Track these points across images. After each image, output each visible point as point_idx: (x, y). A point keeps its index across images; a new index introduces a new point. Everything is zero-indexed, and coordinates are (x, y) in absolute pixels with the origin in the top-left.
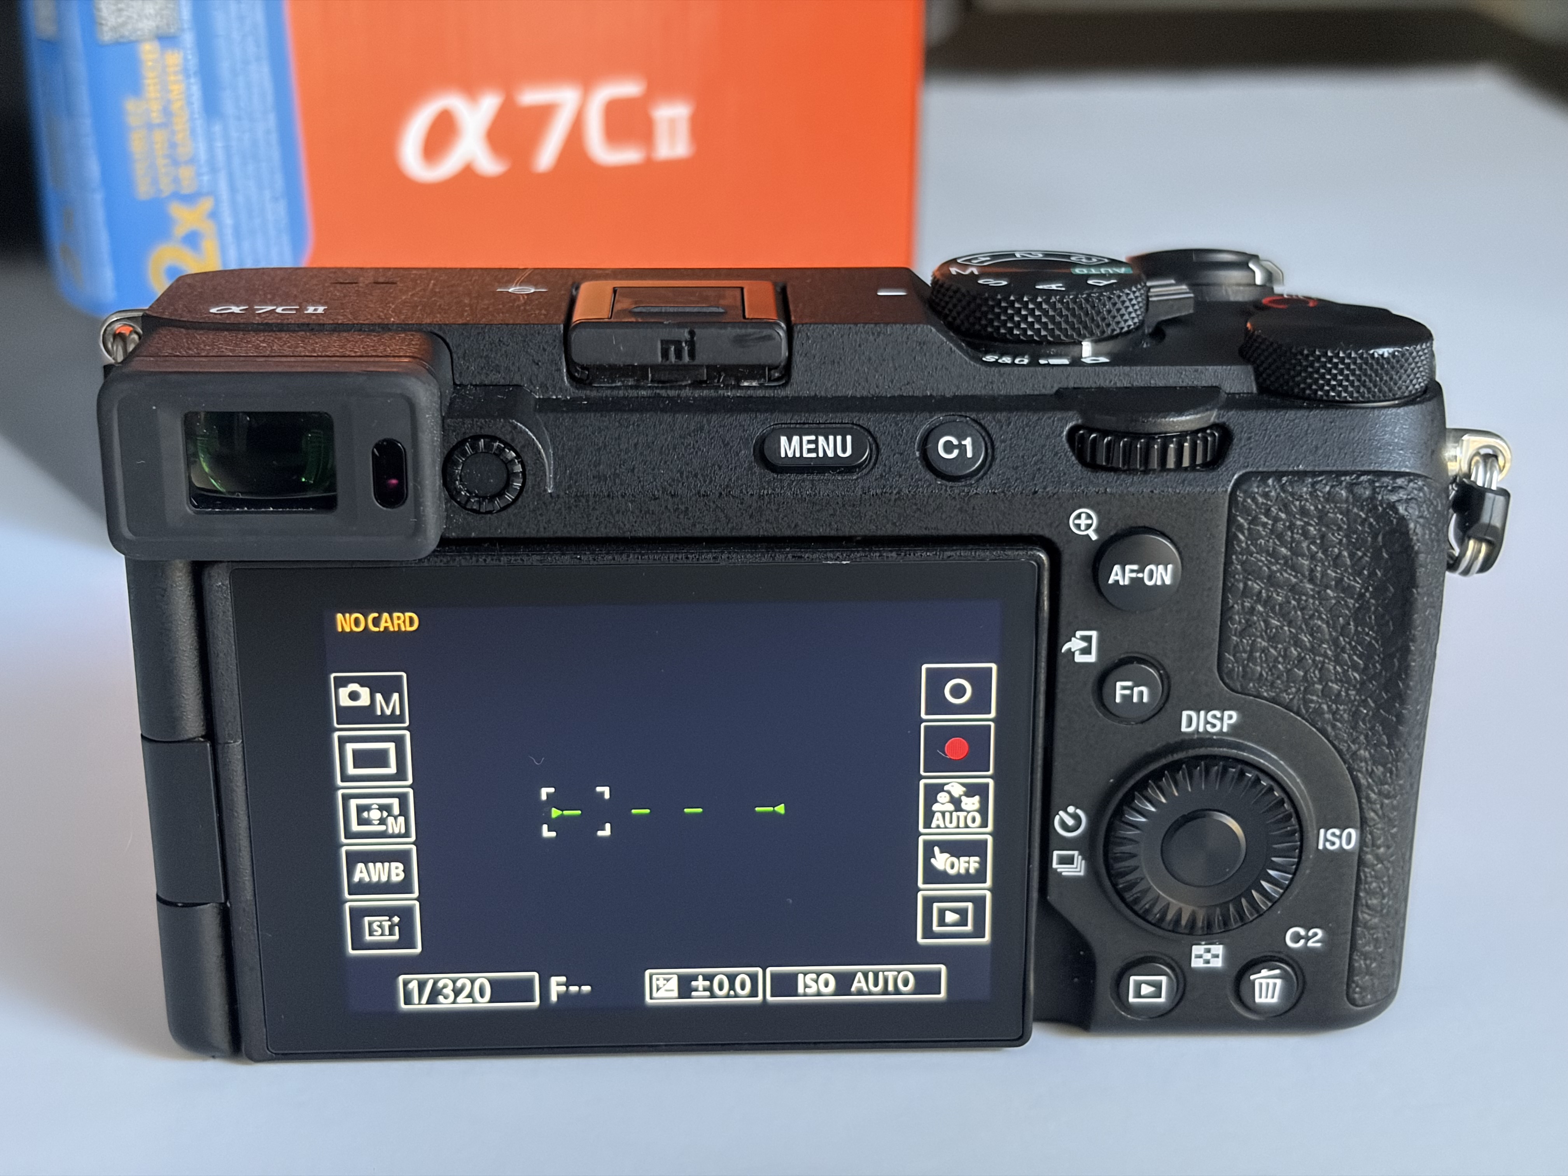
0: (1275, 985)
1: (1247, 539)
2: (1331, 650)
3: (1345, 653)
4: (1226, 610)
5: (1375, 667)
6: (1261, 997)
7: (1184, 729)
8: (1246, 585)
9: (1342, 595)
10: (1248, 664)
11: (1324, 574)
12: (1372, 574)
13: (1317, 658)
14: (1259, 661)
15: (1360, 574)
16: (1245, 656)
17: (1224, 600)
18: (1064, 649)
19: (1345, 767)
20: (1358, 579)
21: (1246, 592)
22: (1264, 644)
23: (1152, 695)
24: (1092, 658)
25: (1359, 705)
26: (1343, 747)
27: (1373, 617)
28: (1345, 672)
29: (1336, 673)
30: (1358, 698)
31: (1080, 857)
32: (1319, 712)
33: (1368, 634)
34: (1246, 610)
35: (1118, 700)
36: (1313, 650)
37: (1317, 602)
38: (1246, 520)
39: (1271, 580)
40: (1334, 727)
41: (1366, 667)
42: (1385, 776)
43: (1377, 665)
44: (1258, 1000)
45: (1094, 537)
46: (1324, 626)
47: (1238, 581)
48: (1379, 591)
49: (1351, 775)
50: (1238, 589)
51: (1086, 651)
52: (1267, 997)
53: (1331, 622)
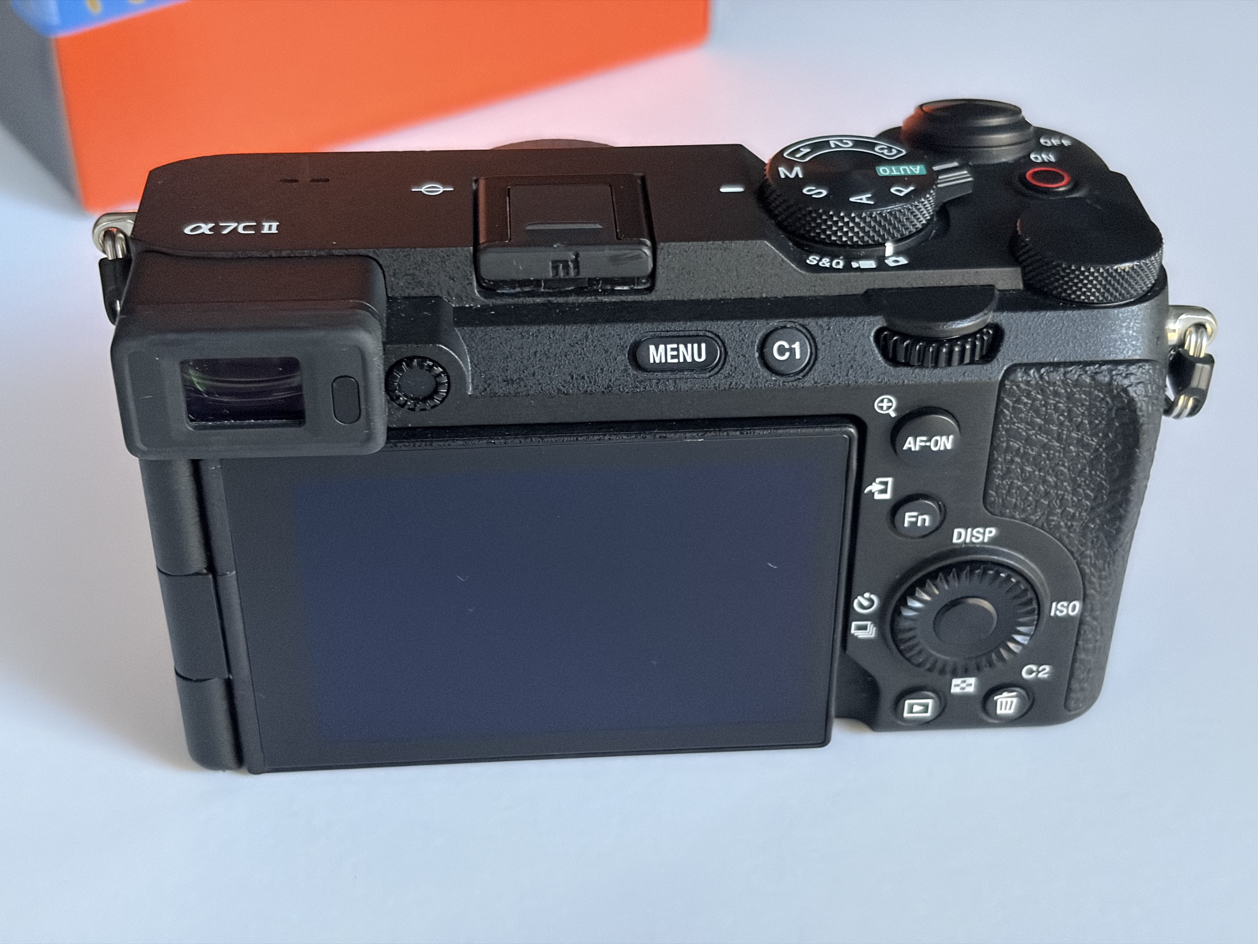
0: (1012, 702)
1: (1011, 413)
2: (1070, 486)
3: (1080, 488)
4: (991, 462)
5: (1103, 498)
6: (1001, 709)
7: (955, 540)
8: (1008, 444)
9: (1081, 450)
10: (1006, 498)
11: (1069, 436)
12: (1106, 436)
13: (1059, 492)
14: (1015, 495)
15: (1096, 435)
16: (1004, 492)
17: (991, 455)
18: (866, 491)
19: (1074, 562)
20: (1094, 439)
21: (1008, 449)
22: (1019, 483)
23: (932, 521)
24: (887, 496)
25: (1089, 521)
26: (1074, 550)
27: (1104, 465)
28: (1079, 501)
29: (1073, 501)
30: (1088, 517)
31: (872, 626)
32: (1058, 527)
33: (1099, 476)
34: (1007, 460)
35: (906, 525)
36: (1056, 487)
37: (1062, 455)
38: (1011, 401)
39: (1028, 441)
40: (1068, 537)
41: (1096, 498)
42: (1104, 566)
43: (1105, 496)
44: (999, 712)
45: (893, 415)
46: (1066, 470)
47: (1003, 442)
48: (1110, 447)
49: (1079, 568)
50: (1002, 447)
51: (884, 491)
52: (1005, 709)
53: (1071, 468)
